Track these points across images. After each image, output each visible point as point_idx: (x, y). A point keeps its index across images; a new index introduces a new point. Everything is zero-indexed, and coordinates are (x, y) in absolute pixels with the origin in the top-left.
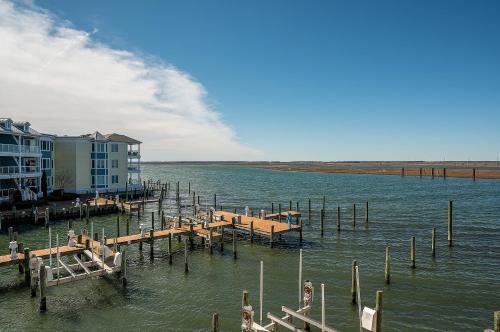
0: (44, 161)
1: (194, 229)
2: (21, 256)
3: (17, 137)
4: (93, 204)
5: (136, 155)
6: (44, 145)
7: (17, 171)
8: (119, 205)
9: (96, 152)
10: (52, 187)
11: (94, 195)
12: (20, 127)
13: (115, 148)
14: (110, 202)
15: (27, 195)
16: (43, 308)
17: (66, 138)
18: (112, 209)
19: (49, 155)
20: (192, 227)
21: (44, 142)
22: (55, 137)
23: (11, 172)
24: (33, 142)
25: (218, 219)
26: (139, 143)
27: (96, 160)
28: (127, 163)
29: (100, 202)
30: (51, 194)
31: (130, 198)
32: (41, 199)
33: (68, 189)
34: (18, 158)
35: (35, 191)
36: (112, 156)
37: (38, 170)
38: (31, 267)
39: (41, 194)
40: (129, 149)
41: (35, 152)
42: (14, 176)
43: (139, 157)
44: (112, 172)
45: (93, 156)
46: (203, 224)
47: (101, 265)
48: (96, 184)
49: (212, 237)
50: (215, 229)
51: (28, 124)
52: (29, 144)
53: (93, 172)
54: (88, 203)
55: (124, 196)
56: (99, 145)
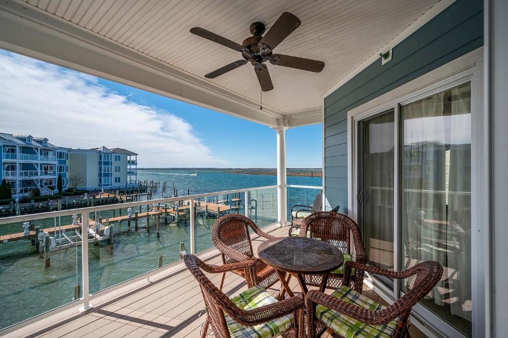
0: (61, 167)
1: (168, 210)
2: (32, 233)
3: (37, 149)
4: (98, 197)
5: (134, 163)
6: (60, 155)
7: (36, 174)
8: (118, 197)
9: (103, 160)
10: (67, 186)
11: (100, 191)
12: (40, 142)
13: (118, 158)
14: (112, 196)
15: (44, 192)
16: (48, 265)
17: (79, 150)
18: (113, 200)
19: (65, 162)
20: (166, 209)
21: (61, 153)
22: (70, 150)
23: (31, 174)
24: (50, 153)
25: (186, 204)
26: (136, 155)
27: (103, 166)
28: (127, 169)
29: (105, 196)
30: (66, 191)
31: (128, 193)
32: (57, 194)
33: (80, 187)
34: (37, 164)
35: (52, 188)
36: (115, 164)
37: (54, 174)
38: (39, 239)
39: (56, 191)
40: (128, 159)
41: (52, 160)
42: (34, 178)
43: (136, 164)
44: (115, 174)
45: (100, 163)
46: (174, 207)
47: (94, 235)
48: (103, 183)
49: (178, 215)
50: (182, 211)
51: (46, 140)
52: (47, 155)
53: (100, 175)
54: (94, 197)
55: (122, 192)
56: (105, 156)
